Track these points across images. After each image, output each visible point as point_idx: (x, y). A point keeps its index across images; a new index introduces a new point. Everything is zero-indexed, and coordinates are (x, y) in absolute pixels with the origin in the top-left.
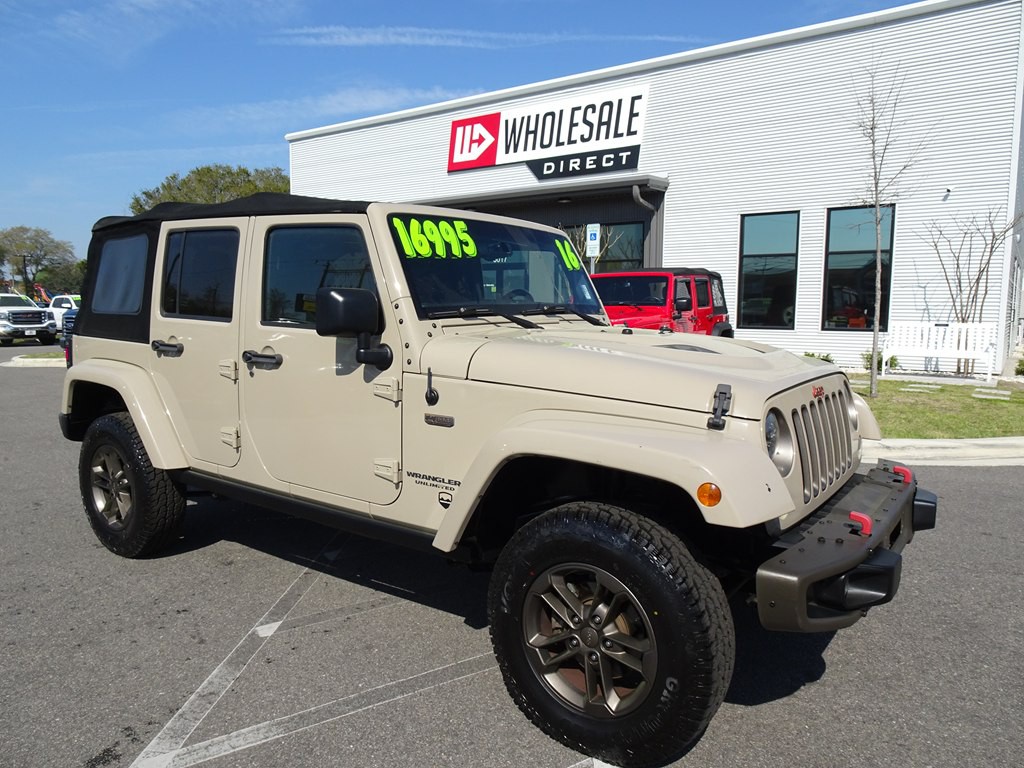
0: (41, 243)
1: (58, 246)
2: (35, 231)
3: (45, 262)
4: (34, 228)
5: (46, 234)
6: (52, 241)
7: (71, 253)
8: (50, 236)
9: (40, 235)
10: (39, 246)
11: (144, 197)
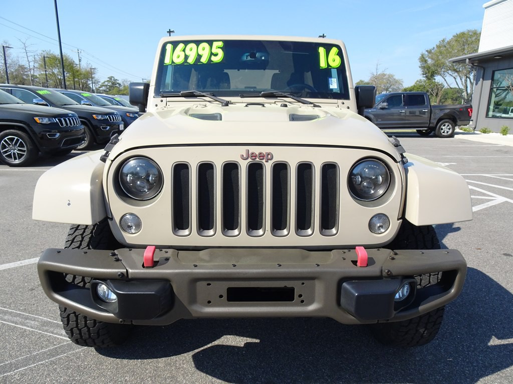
0: (390, 81)
1: (396, 82)
2: (389, 75)
3: (390, 90)
4: (388, 74)
5: (392, 76)
6: (395, 80)
7: (402, 85)
8: (394, 77)
9: (391, 76)
10: (389, 82)
11: (426, 53)
